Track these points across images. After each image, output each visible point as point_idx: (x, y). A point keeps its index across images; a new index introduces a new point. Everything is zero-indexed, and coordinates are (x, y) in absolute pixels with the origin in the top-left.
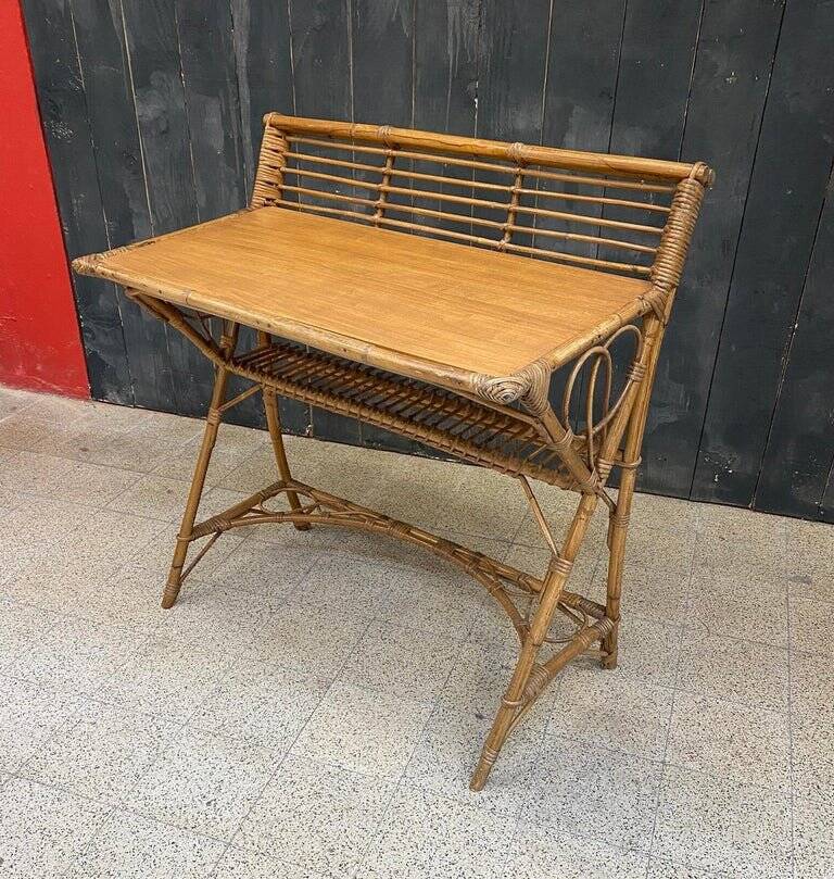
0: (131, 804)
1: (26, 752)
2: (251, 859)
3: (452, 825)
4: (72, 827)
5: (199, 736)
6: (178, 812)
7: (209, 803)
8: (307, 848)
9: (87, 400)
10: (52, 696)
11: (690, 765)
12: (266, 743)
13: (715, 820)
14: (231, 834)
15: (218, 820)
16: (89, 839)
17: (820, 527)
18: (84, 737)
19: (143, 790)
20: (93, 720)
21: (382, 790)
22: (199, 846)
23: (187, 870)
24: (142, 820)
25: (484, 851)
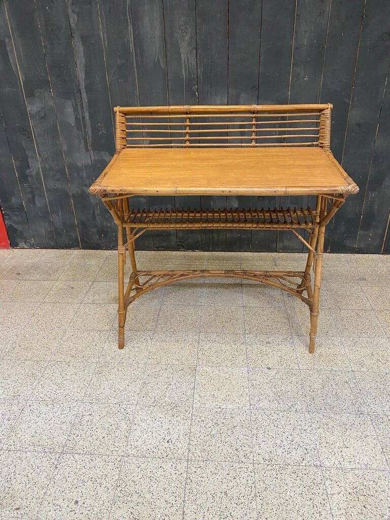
0: (130, 452)
1: (62, 439)
2: (202, 464)
3: (283, 423)
4: (105, 473)
5: (147, 409)
6: (155, 450)
7: (168, 442)
8: (225, 452)
9: (8, 248)
10: (62, 405)
11: (363, 369)
12: (180, 405)
13: (385, 392)
14: (186, 454)
15: (176, 449)
16: (117, 477)
17: (357, 256)
18: (89, 423)
19: (132, 443)
20: (89, 413)
21: (245, 414)
22: (174, 465)
23: (174, 479)
24: (140, 459)
25: (303, 431)
